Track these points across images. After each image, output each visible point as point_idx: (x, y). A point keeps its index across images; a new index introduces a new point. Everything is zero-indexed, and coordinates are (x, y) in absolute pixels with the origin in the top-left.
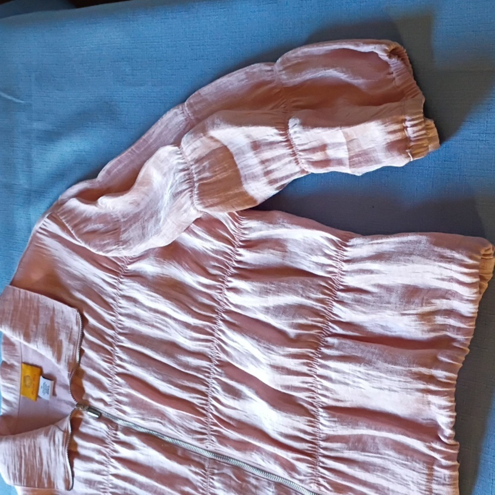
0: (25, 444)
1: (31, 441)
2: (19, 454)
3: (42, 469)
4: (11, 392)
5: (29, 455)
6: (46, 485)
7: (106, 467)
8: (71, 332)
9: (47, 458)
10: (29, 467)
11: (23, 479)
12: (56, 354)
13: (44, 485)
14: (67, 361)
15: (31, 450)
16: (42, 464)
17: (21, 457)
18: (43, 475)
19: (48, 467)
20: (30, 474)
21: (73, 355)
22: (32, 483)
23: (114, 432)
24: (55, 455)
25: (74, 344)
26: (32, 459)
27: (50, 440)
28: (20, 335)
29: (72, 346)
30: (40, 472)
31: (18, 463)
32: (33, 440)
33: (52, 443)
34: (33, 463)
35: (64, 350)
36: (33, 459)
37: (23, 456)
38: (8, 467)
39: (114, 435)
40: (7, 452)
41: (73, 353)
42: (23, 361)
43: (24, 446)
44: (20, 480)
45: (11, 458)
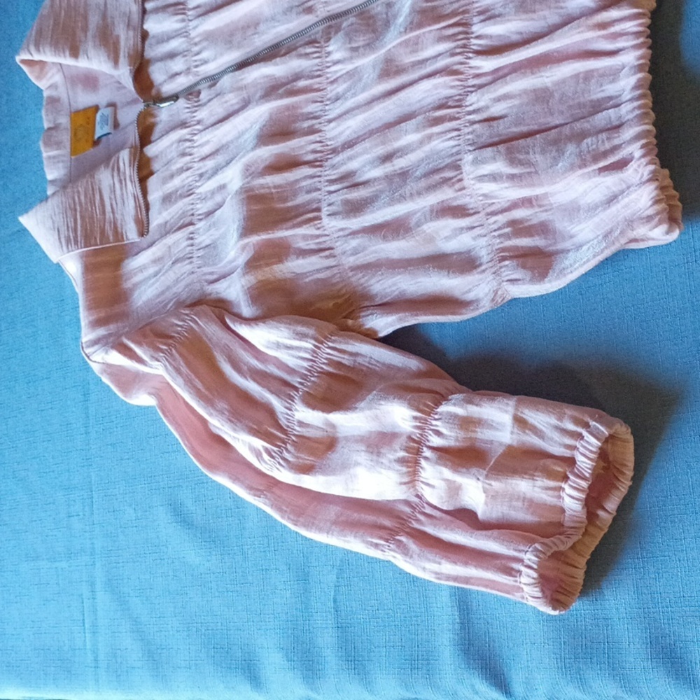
0: (80, 189)
1: (87, 182)
2: (72, 206)
3: (105, 218)
4: (58, 162)
5: (86, 204)
6: (111, 238)
7: (190, 155)
8: (129, 17)
9: (110, 198)
10: (87, 220)
11: (79, 238)
12: (112, 55)
13: (108, 238)
14: (127, 55)
15: (88, 196)
16: (104, 213)
17: (76, 210)
18: (107, 227)
19: (113, 212)
20: (88, 231)
21: (134, 45)
22: (93, 241)
23: (196, 99)
24: (121, 189)
25: (134, 29)
26: (90, 209)
27: (113, 169)
28: (64, 52)
29: (131, 33)
30: (102, 225)
31: (72, 220)
32: (89, 180)
33: (115, 174)
34: (92, 213)
35: (122, 43)
36: (92, 209)
37: (78, 208)
38: (59, 231)
39: (196, 104)
40: (56, 209)
41: (134, 42)
42: (73, 110)
43: (78, 192)
44: (76, 242)
45: (61, 215)
